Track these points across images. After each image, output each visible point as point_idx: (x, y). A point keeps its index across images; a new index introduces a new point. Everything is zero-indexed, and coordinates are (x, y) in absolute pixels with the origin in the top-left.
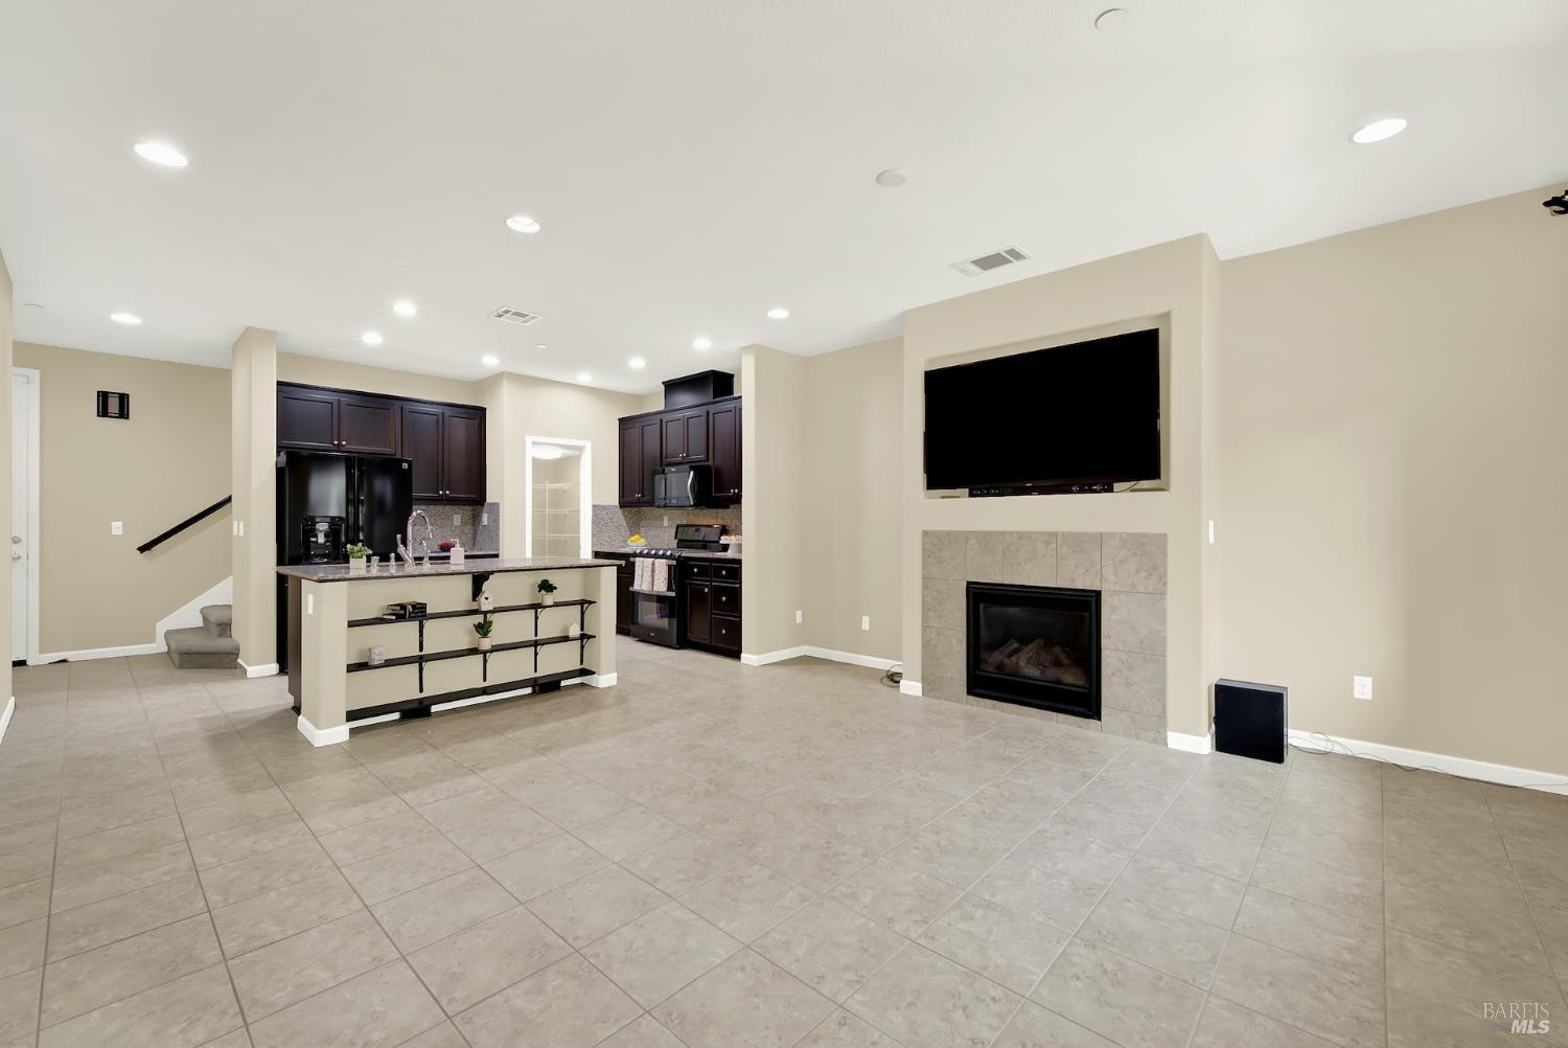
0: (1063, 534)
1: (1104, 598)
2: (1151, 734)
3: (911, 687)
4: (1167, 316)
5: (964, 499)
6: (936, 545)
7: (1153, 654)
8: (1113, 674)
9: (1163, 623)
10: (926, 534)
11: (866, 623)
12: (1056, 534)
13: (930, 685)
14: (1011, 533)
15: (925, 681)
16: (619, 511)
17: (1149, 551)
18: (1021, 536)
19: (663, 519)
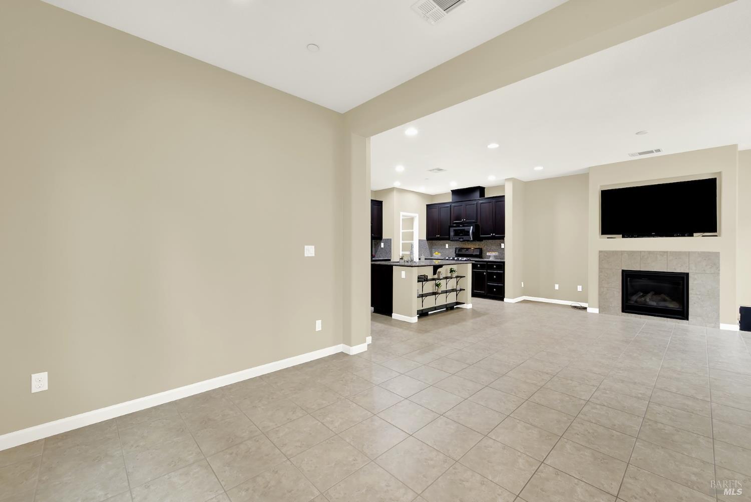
0: (670, 252)
1: (690, 275)
2: (713, 325)
3: (593, 310)
4: (720, 173)
5: (620, 239)
6: (605, 257)
7: (714, 295)
8: (695, 303)
9: (718, 284)
10: (600, 252)
11: (557, 287)
12: (667, 252)
13: (602, 309)
14: (644, 252)
15: (600, 307)
16: (426, 242)
17: (712, 259)
18: (649, 252)
19: (445, 246)
